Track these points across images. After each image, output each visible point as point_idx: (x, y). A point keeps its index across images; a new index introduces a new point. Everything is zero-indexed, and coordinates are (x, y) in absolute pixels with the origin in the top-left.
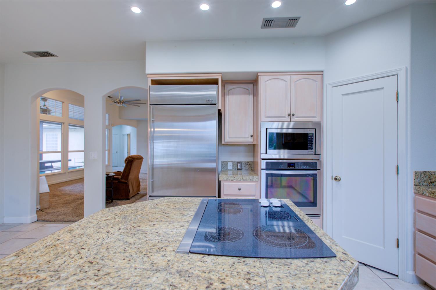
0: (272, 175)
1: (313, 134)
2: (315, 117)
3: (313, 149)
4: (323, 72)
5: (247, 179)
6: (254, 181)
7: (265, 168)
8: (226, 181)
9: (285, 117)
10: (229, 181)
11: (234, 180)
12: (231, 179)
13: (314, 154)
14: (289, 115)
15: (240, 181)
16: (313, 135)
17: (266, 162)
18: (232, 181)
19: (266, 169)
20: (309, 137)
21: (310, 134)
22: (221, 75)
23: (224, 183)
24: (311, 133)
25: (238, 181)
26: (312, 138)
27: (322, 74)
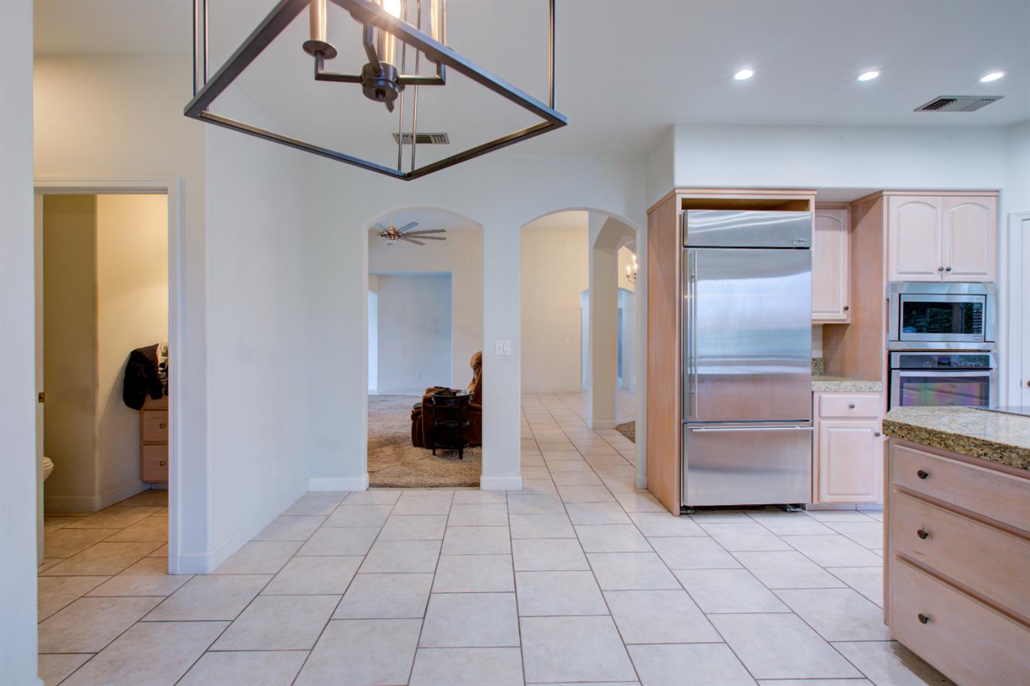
0: (909, 380)
1: (981, 304)
2: (985, 274)
3: (981, 331)
4: (998, 191)
5: (863, 387)
6: (875, 392)
7: (898, 367)
8: (825, 391)
9: (932, 273)
10: (831, 392)
11: (840, 389)
12: (834, 387)
13: (983, 340)
14: (941, 270)
15: (850, 391)
16: (981, 307)
17: (901, 356)
18: (836, 391)
19: (902, 369)
20: (975, 311)
21: (976, 305)
22: (815, 193)
23: (822, 396)
24: (977, 303)
25: (846, 392)
26: (979, 312)
27: (997, 196)
